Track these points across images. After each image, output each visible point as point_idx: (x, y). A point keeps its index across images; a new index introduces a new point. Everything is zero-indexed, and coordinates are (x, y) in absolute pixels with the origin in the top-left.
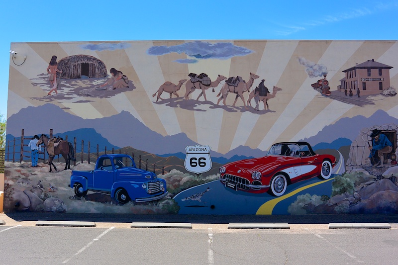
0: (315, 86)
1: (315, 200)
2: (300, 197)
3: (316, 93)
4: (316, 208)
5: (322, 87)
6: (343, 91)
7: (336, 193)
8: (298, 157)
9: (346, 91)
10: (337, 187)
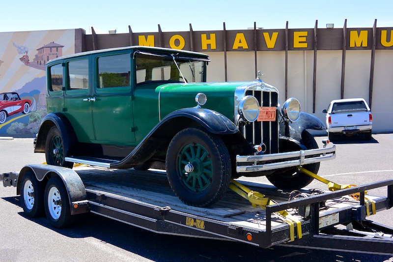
0: (22, 59)
1: (21, 126)
2: (13, 124)
3: (22, 63)
4: (21, 130)
5: (25, 60)
6: (36, 62)
7: (31, 122)
8: (12, 101)
9: (38, 62)
10: (32, 118)
